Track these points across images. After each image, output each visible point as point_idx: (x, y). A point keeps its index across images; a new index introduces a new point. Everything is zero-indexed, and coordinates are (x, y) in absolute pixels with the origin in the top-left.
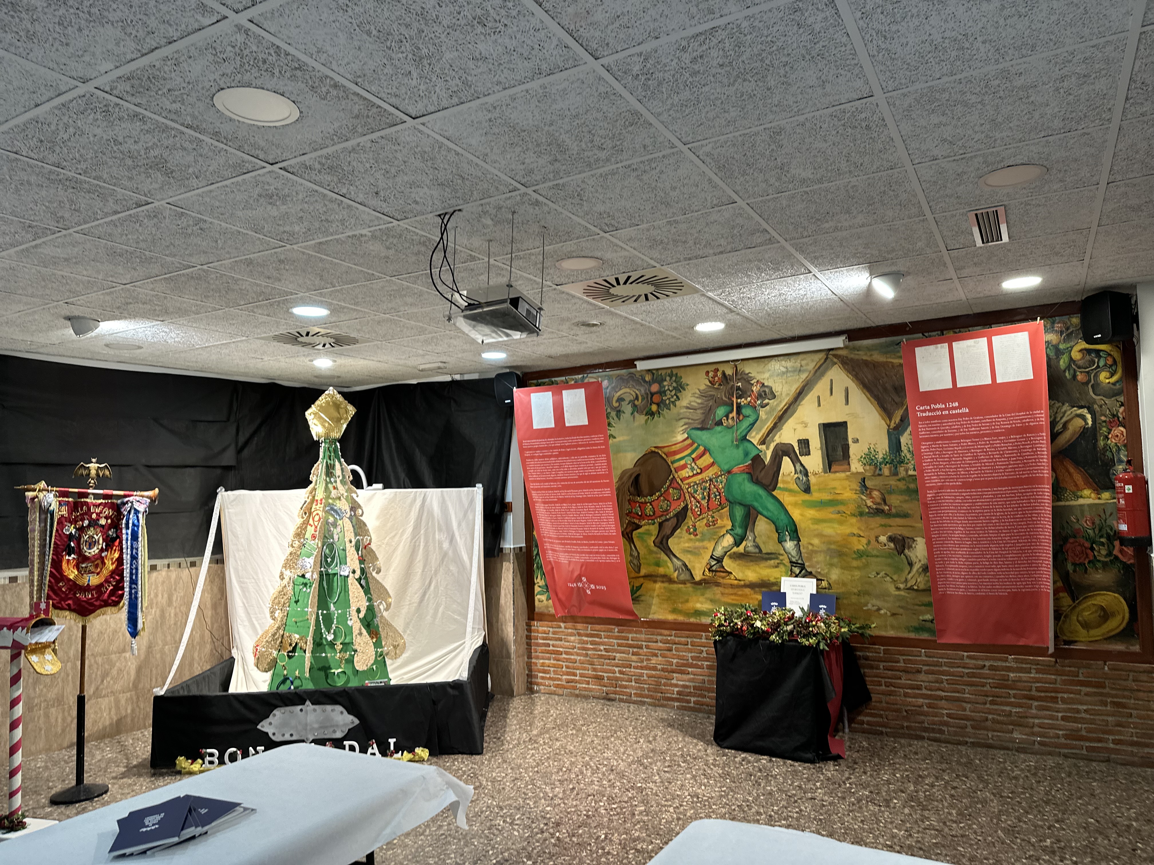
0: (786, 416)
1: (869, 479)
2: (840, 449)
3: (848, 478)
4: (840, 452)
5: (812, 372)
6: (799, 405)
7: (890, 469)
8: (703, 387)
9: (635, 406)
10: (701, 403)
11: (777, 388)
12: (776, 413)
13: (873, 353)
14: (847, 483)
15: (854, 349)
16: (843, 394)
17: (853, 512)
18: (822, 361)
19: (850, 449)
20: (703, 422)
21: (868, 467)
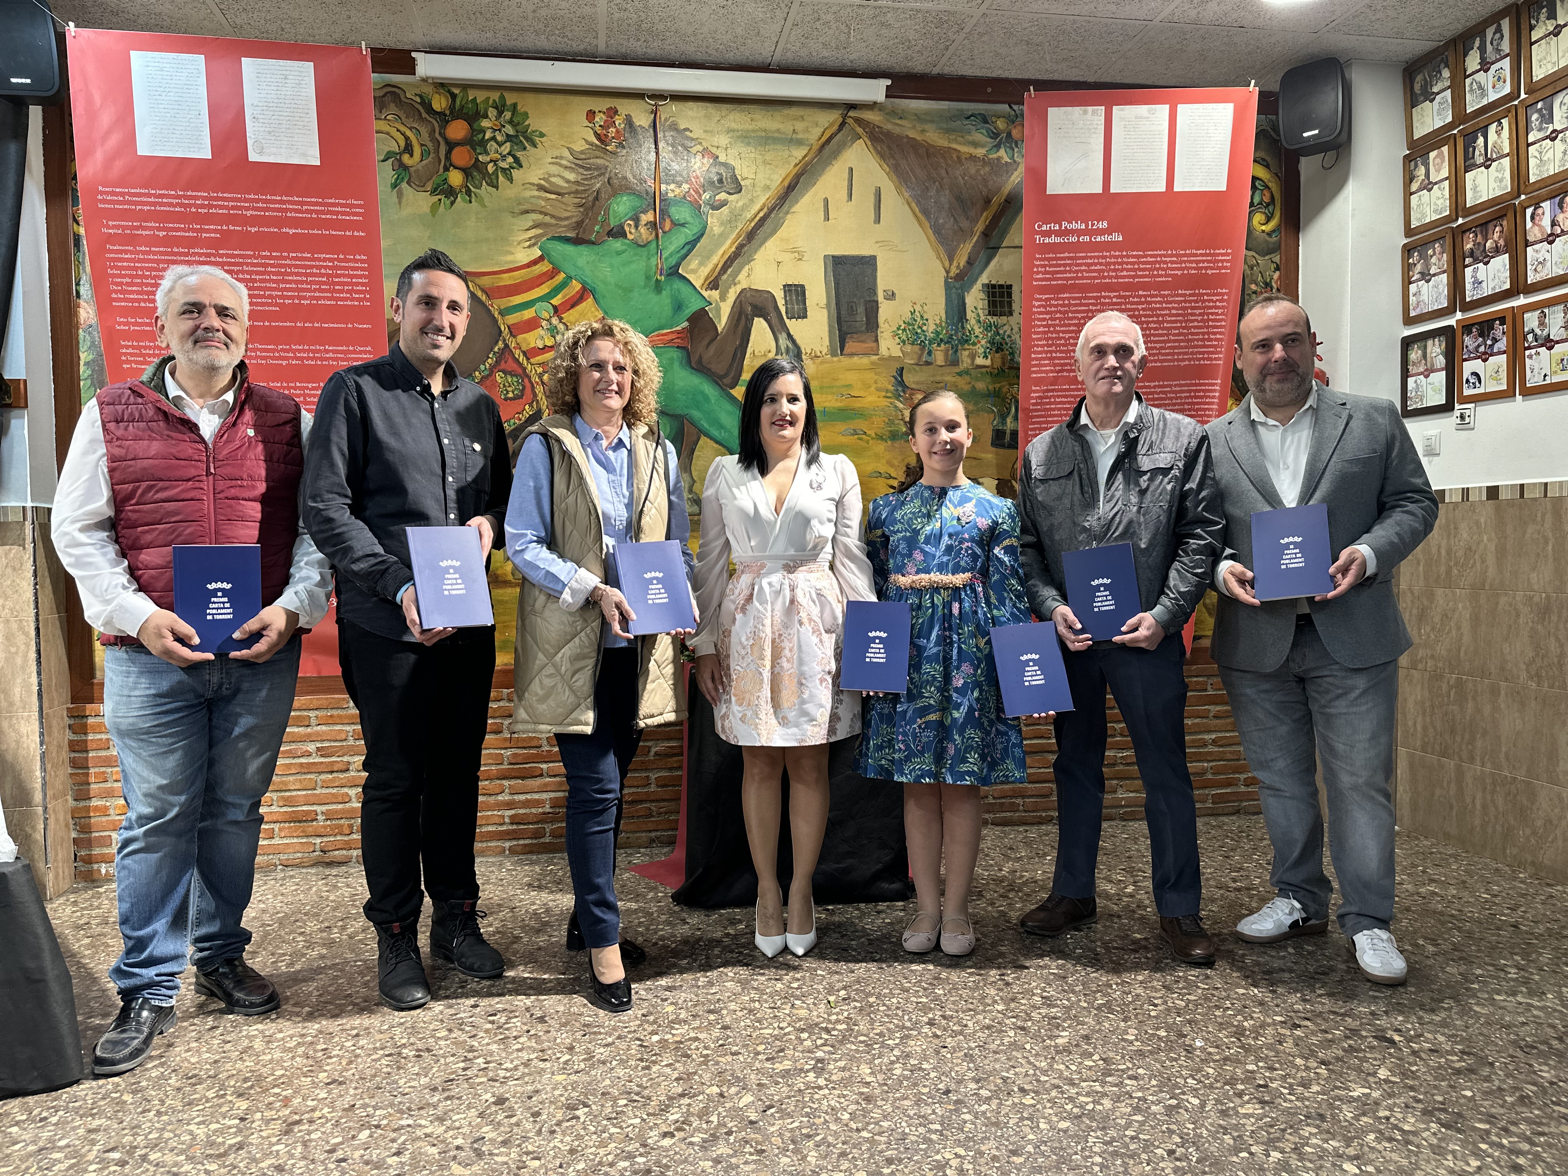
0: (761, 233)
1: (910, 371)
2: (861, 310)
3: (873, 367)
4: (861, 317)
5: (816, 147)
6: (787, 213)
7: (946, 355)
8: (580, 146)
9: (401, 167)
10: (577, 183)
11: (743, 170)
12: (743, 225)
13: (927, 126)
14: (870, 376)
15: (893, 113)
16: (872, 200)
17: (879, 432)
18: (836, 127)
19: (880, 310)
20: (579, 224)
21: (908, 348)
